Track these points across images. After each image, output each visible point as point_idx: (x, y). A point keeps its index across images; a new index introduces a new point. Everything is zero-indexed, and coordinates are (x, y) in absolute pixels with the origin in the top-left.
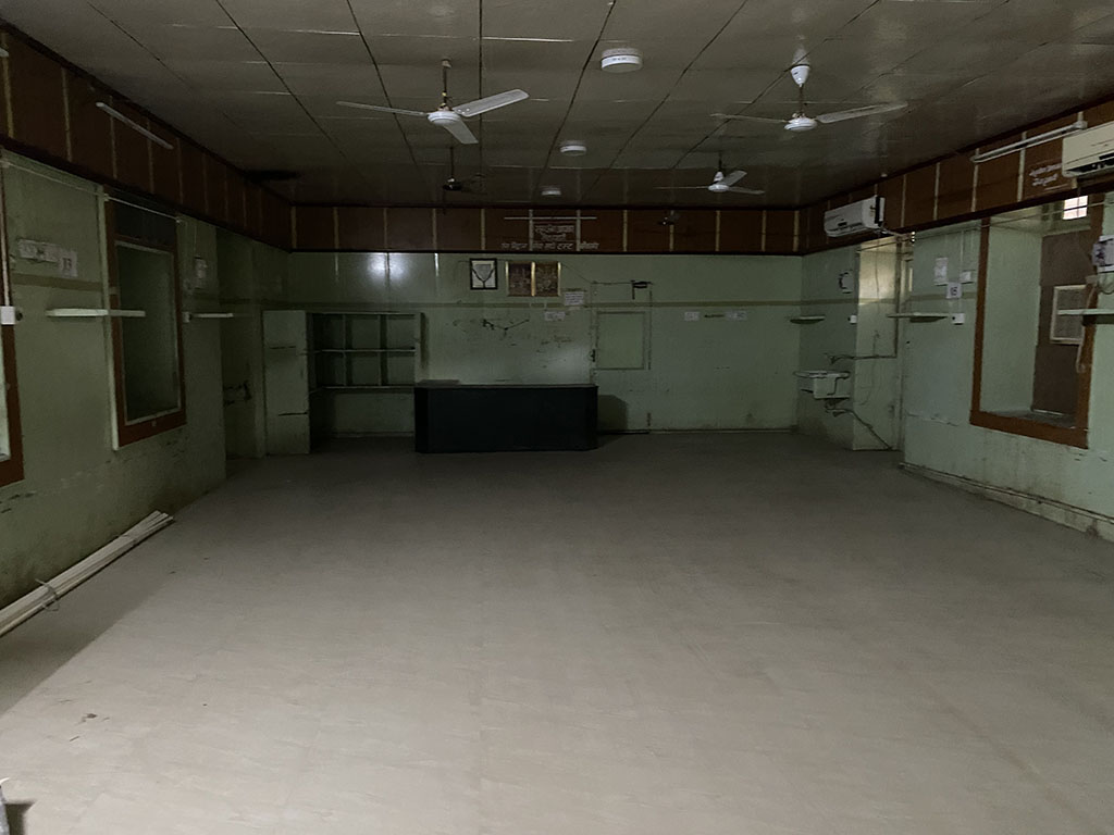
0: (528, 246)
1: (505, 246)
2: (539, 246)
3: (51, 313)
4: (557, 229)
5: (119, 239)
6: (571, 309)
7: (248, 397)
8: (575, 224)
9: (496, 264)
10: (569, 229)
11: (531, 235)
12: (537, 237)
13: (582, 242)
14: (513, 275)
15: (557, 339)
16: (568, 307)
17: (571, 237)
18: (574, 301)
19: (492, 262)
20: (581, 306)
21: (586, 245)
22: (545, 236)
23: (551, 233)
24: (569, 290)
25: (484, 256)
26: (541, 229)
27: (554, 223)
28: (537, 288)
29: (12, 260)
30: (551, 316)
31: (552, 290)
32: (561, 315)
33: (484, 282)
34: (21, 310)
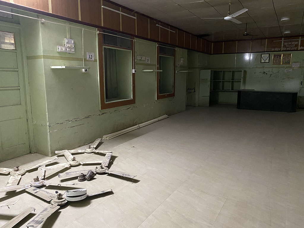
0: (281, 49)
1: (273, 50)
2: (285, 49)
3: (143, 71)
4: (292, 43)
5: (160, 54)
6: (294, 68)
7: (195, 91)
8: (298, 41)
9: (269, 55)
10: (296, 43)
11: (282, 46)
12: (285, 46)
13: (300, 47)
14: (275, 58)
15: (288, 78)
16: (293, 68)
17: (297, 46)
18: (296, 66)
19: (268, 55)
20: (298, 67)
21: (302, 48)
22: (287, 46)
23: (290, 45)
24: (294, 62)
25: (266, 53)
26: (286, 44)
27: (290, 41)
28: (283, 62)
29: (136, 60)
30: (287, 71)
31: (288, 63)
32: (291, 70)
33: (265, 61)
34: (136, 70)
